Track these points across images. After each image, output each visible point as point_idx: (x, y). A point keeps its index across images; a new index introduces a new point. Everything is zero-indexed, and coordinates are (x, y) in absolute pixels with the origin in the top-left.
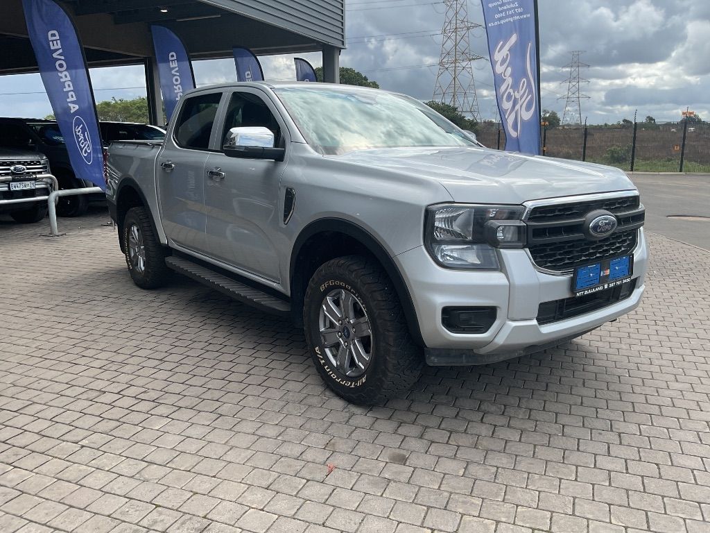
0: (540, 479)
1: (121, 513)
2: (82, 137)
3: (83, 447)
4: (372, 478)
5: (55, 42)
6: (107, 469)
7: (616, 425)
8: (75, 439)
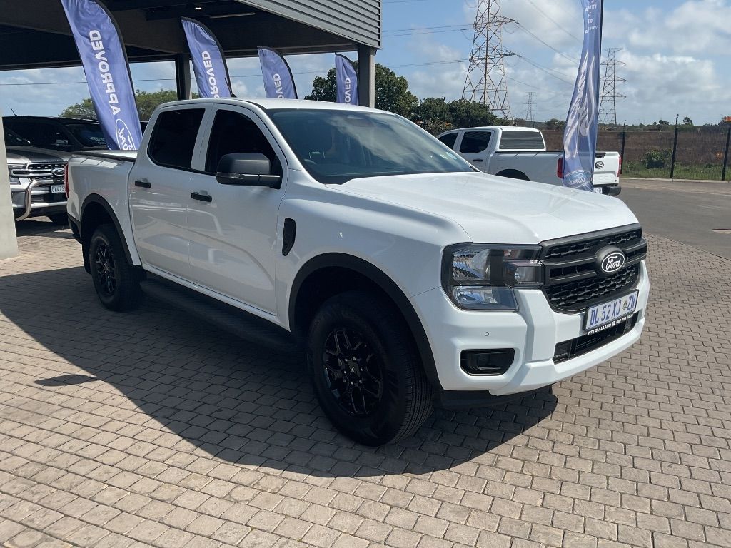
0: (617, 511)
1: (220, 535)
2: (125, 141)
3: (170, 466)
4: (453, 506)
5: (97, 43)
6: (197, 489)
7: (685, 459)
8: (160, 458)
